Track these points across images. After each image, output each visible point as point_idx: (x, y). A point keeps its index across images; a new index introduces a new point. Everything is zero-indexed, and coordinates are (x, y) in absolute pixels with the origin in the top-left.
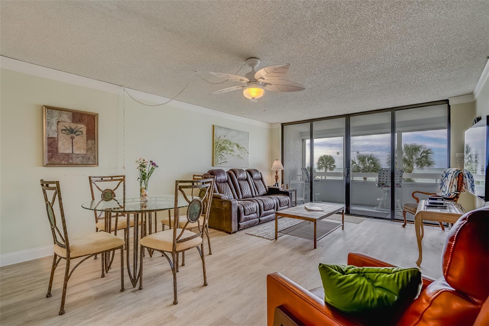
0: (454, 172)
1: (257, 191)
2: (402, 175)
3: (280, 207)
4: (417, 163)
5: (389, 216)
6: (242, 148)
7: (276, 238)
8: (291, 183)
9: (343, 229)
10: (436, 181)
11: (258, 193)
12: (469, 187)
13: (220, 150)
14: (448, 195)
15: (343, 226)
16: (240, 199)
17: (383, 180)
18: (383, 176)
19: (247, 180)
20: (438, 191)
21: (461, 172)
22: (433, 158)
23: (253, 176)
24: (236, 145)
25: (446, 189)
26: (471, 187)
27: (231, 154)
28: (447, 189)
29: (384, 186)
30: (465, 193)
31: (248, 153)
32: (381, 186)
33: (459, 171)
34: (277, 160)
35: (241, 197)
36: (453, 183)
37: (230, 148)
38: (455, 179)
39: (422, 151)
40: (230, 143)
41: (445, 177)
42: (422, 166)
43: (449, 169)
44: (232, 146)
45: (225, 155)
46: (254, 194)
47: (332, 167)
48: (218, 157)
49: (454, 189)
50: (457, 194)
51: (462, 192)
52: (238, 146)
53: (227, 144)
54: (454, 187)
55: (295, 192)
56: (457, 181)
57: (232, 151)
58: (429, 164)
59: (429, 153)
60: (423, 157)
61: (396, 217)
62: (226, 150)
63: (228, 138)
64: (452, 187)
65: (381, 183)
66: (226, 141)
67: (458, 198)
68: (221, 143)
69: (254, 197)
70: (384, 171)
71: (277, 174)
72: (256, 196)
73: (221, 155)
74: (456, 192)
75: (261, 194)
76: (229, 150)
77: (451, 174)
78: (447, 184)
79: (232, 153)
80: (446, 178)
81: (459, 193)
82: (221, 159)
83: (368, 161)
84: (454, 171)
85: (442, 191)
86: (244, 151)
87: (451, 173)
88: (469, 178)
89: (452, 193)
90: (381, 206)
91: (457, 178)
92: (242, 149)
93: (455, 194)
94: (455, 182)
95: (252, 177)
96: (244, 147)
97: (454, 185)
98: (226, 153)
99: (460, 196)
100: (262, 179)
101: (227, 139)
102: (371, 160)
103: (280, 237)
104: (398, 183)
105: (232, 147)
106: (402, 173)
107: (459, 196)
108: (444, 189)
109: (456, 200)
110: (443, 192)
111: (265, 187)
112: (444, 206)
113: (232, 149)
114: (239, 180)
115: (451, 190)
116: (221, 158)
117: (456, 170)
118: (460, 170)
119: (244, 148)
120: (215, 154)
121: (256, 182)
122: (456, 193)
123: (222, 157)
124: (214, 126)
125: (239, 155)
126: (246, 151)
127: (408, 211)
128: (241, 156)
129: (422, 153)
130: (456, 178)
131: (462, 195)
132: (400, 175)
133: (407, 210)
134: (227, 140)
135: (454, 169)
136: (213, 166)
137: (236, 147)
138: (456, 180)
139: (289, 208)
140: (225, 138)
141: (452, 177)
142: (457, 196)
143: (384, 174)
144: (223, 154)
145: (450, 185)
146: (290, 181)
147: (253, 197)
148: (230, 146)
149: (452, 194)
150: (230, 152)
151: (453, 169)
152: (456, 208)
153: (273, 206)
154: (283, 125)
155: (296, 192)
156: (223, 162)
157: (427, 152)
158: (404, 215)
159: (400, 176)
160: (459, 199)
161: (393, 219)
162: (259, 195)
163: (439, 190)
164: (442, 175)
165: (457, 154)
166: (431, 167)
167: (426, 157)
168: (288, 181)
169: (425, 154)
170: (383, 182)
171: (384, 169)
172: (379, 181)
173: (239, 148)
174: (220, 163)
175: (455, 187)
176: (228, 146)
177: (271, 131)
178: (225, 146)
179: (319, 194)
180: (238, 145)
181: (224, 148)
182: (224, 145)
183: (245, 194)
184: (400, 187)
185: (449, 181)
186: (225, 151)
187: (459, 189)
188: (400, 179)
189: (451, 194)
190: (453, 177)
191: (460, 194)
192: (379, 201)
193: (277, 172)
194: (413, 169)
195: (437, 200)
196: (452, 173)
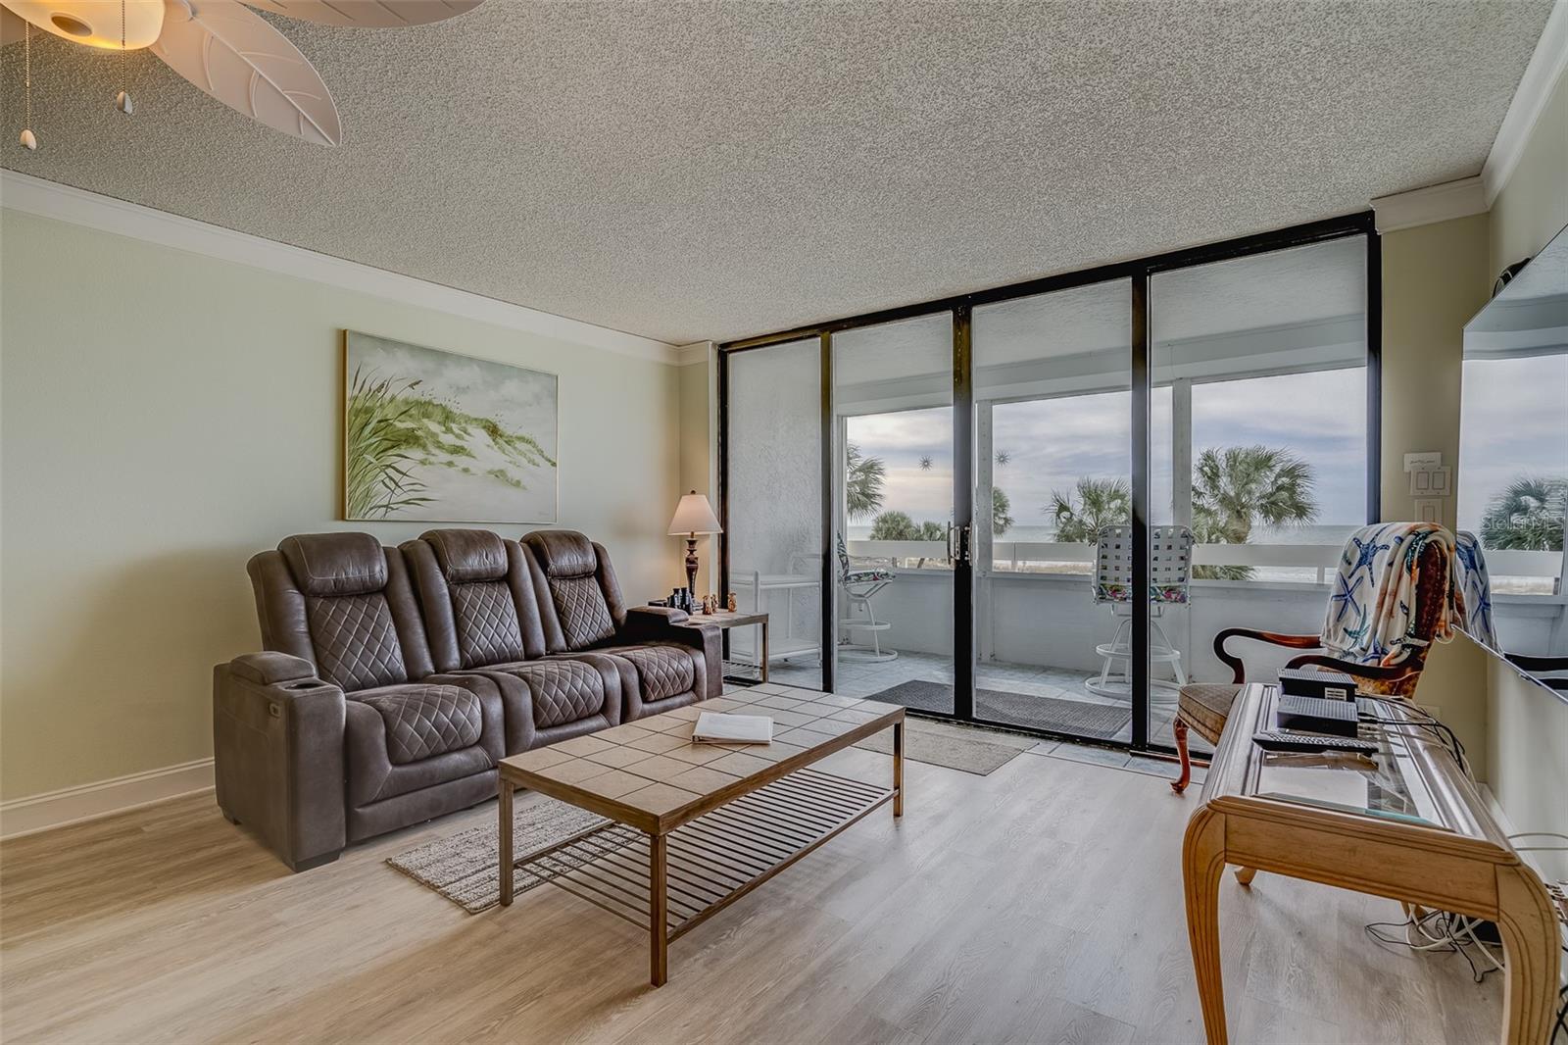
0: (1401, 540)
1: (563, 627)
2: (1188, 552)
3: (645, 700)
4: (1266, 511)
5: (1125, 735)
6: (522, 439)
7: (505, 900)
8: (760, 587)
9: (897, 814)
10: (1321, 575)
11: (565, 636)
12: (1471, 616)
13: (386, 444)
14: (1371, 650)
15: (898, 799)
16: (445, 671)
17: (1117, 574)
18: (1117, 557)
19: (508, 579)
20: (1329, 631)
21: (1435, 542)
22: (1311, 491)
23: (551, 562)
24: (484, 427)
25: (1363, 623)
26: (1480, 613)
27: (450, 464)
28: (1370, 621)
29: (1118, 596)
30: (1449, 641)
31: (554, 464)
32: (1108, 597)
33: (1425, 538)
34: (693, 492)
35: (454, 658)
36: (1395, 594)
37: (448, 439)
38: (1406, 575)
39: (1277, 470)
40: (448, 417)
41: (1360, 564)
42: (1279, 517)
43: (1377, 527)
44: (457, 431)
45: (417, 472)
46: (540, 643)
47: (1002, 522)
48: (368, 479)
49: (1400, 626)
50: (1417, 652)
51: (1439, 636)
52: (493, 431)
53: (425, 421)
54: (1399, 614)
55: (760, 625)
56: (1417, 587)
57: (457, 450)
58: (1301, 511)
59: (1298, 476)
60: (1280, 488)
61: (1153, 737)
62: (424, 447)
63: (438, 389)
64: (1391, 613)
65: (1109, 583)
66: (425, 408)
67: (1419, 667)
68: (390, 412)
69: (536, 657)
70: (1119, 536)
71: (692, 552)
72: (552, 652)
73: (390, 471)
74: (1409, 641)
75: (580, 639)
76: (439, 446)
77: (1388, 553)
78: (1369, 597)
79: (461, 461)
80: (1365, 567)
81: (1427, 643)
82: (393, 486)
83: (1109, 503)
84: (1400, 533)
85: (1345, 630)
86: (529, 455)
87: (1386, 547)
88: (1475, 568)
89: (1392, 643)
90: (1109, 674)
91: (1417, 572)
92: (519, 445)
93: (1404, 647)
94: (1407, 592)
95: (544, 566)
96: (527, 436)
97: (1403, 607)
98: (423, 462)
99: (1430, 659)
100: (600, 574)
101: (428, 399)
102: (1120, 501)
103: (525, 889)
104: (1173, 584)
105: (458, 436)
106: (1188, 542)
107: (1424, 658)
108: (1353, 621)
109: (1410, 678)
110: (1350, 634)
111: (611, 607)
112: (1359, 750)
113: (459, 443)
114: (458, 581)
115: (1387, 628)
116: (387, 481)
117: (1411, 532)
118: (1427, 529)
119: (528, 442)
120: (355, 462)
121: (564, 587)
122: (1408, 646)
123: (397, 476)
124: (345, 332)
125: (501, 471)
126: (541, 453)
127: (1195, 723)
128: (514, 473)
129: (1279, 476)
130: (1410, 569)
131: (1439, 650)
132: (1183, 553)
133: (1190, 720)
134: (430, 403)
135: (1402, 527)
136: (341, 516)
137: (479, 438)
138: (1412, 579)
139: (700, 699)
140: (415, 394)
141: (1391, 564)
142: (1416, 661)
143: (1118, 547)
144: (402, 465)
145: (1381, 604)
146: (756, 580)
147: (531, 656)
148: (449, 430)
149: (1394, 649)
150: (445, 457)
151: (1394, 529)
152: (1426, 756)
153: (689, 681)
154: (724, 351)
155: (764, 627)
156: (406, 502)
157: (1292, 473)
158: (1181, 735)
159: (1182, 558)
160: (1422, 673)
161: (1139, 744)
162: (568, 643)
163: (1331, 625)
164: (1345, 556)
165: (1409, 458)
166: (1306, 521)
167: (1291, 489)
168: (752, 579)
169: (1285, 480)
170: (1117, 579)
171: (1118, 531)
172: (1102, 578)
173: (500, 441)
174: (387, 506)
175: (1407, 614)
176: (434, 427)
177: (677, 379)
178: (413, 430)
179: (888, 626)
180: (495, 426)
181: (411, 439)
182: (409, 425)
183: (482, 642)
184: (1183, 600)
185: (1379, 584)
186: (416, 454)
187: (1425, 626)
188: (1180, 569)
189: (1389, 647)
190: (1394, 567)
191: (1429, 646)
192: (1103, 658)
193: (692, 543)
194: (1250, 527)
195: (1322, 696)
196: (1392, 544)
